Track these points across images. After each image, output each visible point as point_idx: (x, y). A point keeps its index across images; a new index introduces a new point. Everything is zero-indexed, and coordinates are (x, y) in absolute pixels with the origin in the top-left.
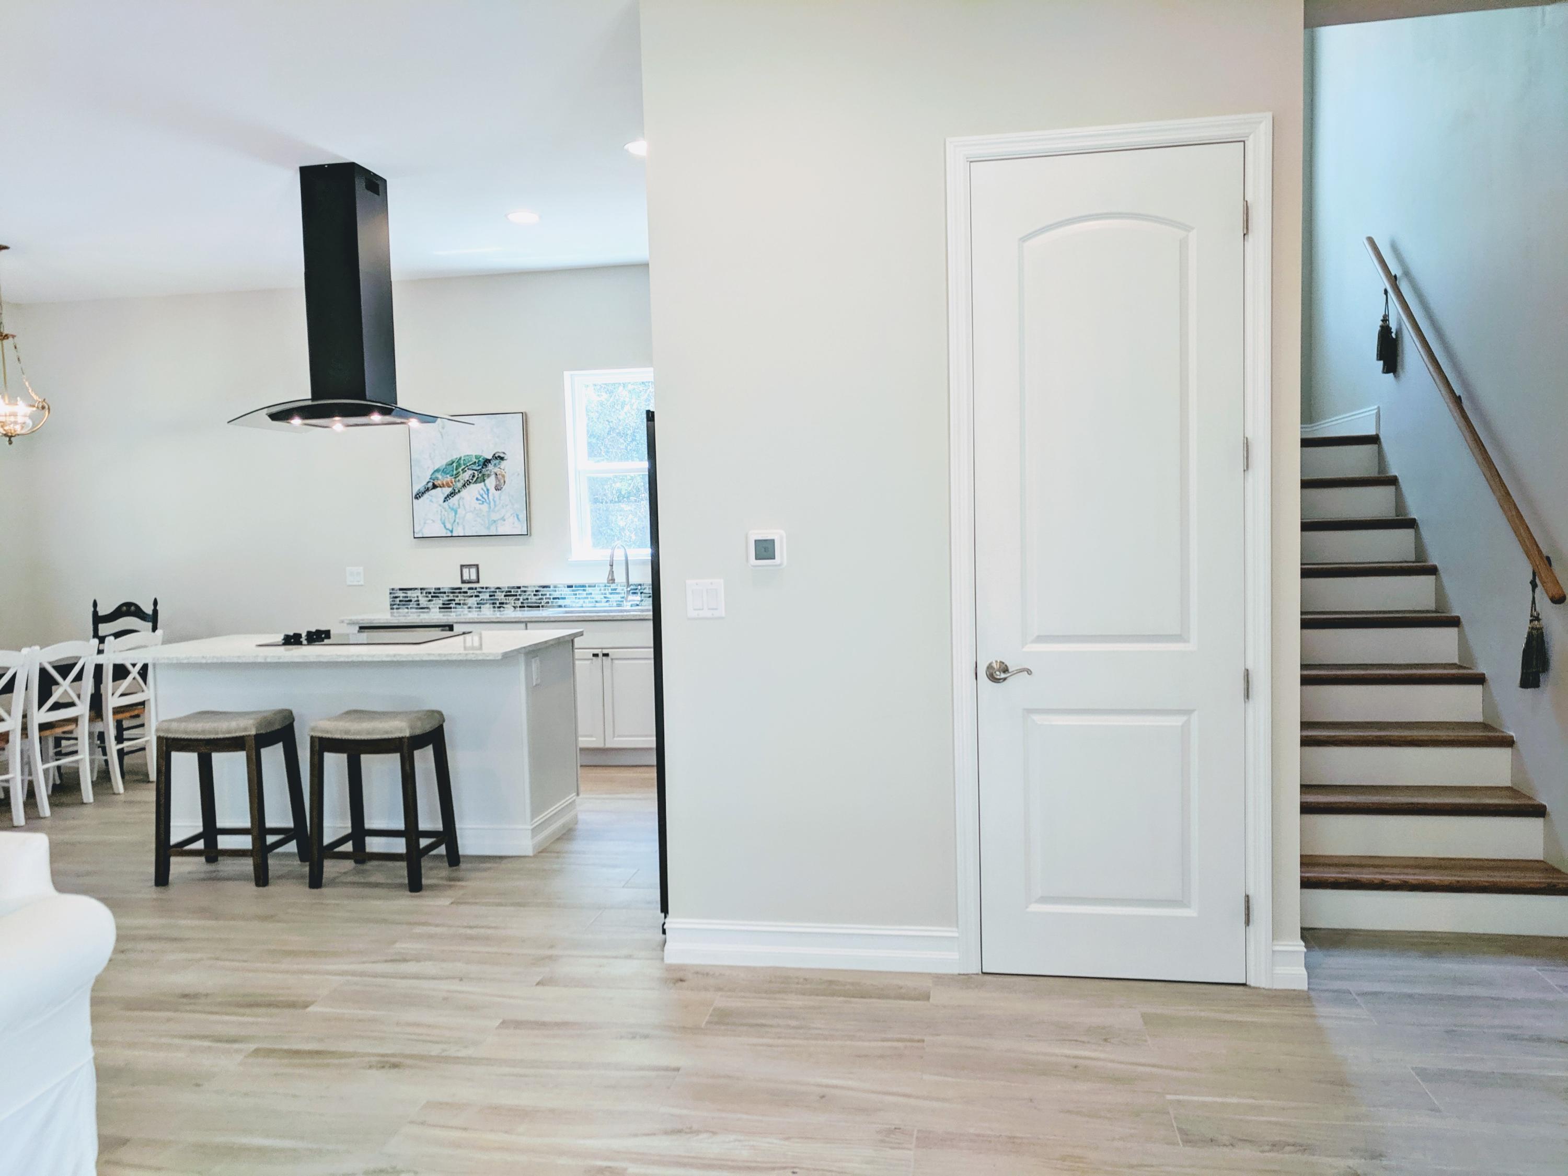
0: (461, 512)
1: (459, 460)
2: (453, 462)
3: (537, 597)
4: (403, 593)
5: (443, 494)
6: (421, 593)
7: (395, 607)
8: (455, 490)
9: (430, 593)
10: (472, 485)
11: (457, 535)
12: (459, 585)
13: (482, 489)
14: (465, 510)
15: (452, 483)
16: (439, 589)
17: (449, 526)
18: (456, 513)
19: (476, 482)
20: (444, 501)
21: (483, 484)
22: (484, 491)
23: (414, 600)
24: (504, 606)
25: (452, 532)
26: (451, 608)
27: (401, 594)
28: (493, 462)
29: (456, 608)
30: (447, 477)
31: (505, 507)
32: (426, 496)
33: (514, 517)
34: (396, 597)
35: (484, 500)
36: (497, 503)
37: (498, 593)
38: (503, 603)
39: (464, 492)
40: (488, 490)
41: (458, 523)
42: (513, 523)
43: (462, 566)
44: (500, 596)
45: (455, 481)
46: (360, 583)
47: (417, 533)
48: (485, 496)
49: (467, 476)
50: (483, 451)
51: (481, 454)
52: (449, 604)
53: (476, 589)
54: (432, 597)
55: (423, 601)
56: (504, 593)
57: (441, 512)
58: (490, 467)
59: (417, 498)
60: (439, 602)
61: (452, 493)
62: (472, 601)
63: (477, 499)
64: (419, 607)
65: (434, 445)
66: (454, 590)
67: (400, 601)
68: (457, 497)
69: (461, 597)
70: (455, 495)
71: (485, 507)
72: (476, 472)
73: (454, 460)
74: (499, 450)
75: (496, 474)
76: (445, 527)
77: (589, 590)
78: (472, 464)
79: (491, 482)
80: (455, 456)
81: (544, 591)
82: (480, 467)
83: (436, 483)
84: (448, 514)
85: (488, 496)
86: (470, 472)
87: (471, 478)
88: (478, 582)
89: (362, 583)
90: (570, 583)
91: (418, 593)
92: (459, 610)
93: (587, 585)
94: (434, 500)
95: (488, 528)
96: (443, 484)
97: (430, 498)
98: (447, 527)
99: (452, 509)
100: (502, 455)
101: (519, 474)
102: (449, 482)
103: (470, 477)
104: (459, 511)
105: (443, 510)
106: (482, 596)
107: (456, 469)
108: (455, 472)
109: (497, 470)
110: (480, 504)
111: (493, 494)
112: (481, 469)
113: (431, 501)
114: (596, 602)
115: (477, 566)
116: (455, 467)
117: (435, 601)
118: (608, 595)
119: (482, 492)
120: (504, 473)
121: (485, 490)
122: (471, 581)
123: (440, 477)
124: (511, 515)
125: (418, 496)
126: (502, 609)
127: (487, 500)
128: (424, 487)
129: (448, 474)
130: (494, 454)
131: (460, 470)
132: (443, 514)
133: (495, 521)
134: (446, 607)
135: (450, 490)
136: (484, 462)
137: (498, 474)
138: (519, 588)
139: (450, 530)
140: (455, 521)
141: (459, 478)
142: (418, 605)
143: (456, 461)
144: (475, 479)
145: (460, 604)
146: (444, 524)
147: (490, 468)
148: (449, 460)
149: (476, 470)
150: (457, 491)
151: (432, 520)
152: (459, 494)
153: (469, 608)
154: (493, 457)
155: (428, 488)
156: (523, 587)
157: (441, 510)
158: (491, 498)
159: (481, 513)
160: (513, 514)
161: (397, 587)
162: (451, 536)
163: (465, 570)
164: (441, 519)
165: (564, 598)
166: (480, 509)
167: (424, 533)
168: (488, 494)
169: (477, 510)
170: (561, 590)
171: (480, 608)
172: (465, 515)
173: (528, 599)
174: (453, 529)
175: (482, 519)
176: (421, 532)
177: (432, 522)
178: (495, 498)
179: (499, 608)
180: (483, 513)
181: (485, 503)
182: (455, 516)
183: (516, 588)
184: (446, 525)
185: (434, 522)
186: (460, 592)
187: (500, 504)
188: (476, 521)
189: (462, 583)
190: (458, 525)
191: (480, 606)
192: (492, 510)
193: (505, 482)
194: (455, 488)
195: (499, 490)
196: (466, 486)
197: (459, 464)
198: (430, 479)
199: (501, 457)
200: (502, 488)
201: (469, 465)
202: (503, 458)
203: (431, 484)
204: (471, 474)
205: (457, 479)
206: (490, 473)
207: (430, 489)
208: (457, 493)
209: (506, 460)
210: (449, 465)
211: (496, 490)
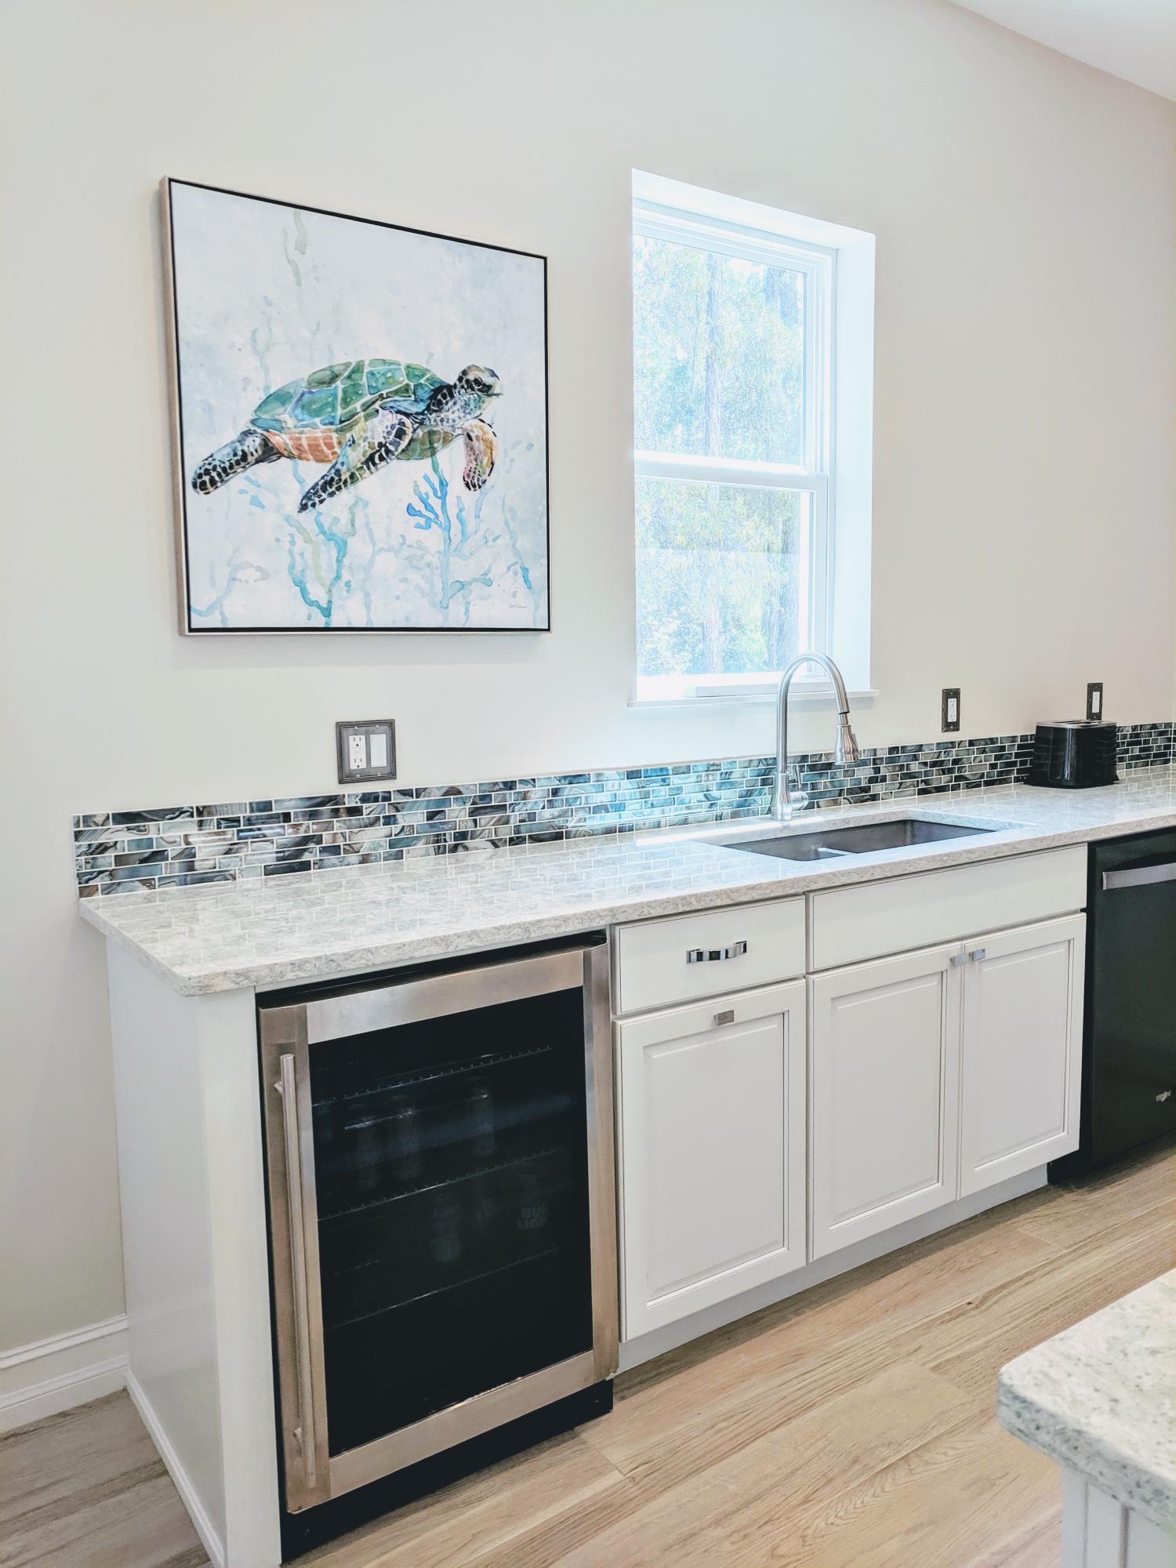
0: (358, 546)
1: (353, 372)
2: (335, 377)
3: (556, 811)
4: (129, 829)
5: (301, 482)
6: (201, 824)
7: (97, 882)
8: (338, 472)
9: (235, 822)
10: (394, 464)
11: (346, 625)
12: (332, 787)
13: (426, 477)
14: (374, 545)
15: (330, 446)
16: (267, 806)
17: (318, 593)
18: (342, 549)
19: (407, 453)
20: (304, 507)
21: (428, 462)
22: (432, 486)
23: (172, 851)
24: (467, 842)
25: (327, 612)
26: (306, 866)
27: (123, 837)
28: (462, 396)
29: (320, 864)
30: (314, 426)
31: (490, 543)
32: (238, 481)
33: (516, 574)
34: (103, 848)
35: (432, 516)
36: (471, 526)
37: (454, 806)
38: (463, 836)
39: (370, 484)
40: (443, 484)
41: (348, 584)
42: (514, 595)
43: (342, 728)
44: (458, 815)
45: (340, 443)
47: (200, 614)
48: (435, 503)
49: (380, 427)
50: (431, 355)
51: (424, 365)
52: (301, 853)
53: (387, 797)
54: (240, 834)
55: (208, 852)
56: (468, 806)
57: (293, 543)
58: (452, 412)
59: (203, 487)
60: (264, 850)
61: (330, 483)
62: (373, 838)
63: (410, 510)
64: (192, 873)
65: (269, 303)
66: (319, 806)
67: (119, 860)
68: (345, 496)
69: (339, 826)
70: (339, 489)
71: (433, 538)
72: (408, 422)
73: (336, 370)
74: (481, 359)
75: (470, 438)
76: (304, 593)
77: (675, 780)
78: (396, 392)
79: (453, 459)
80: (343, 356)
81: (569, 791)
82: (421, 407)
83: (274, 441)
84: (317, 553)
85: (444, 504)
86: (391, 419)
87: (392, 437)
88: (392, 775)
90: (634, 765)
91: (188, 826)
92: (335, 870)
93: (670, 768)
94: (267, 498)
95: (444, 607)
96: (299, 447)
97: (252, 490)
98: (313, 598)
99: (330, 537)
100: (487, 379)
101: (530, 446)
102: (321, 442)
103: (389, 433)
104: (353, 543)
105: (299, 539)
106: (404, 819)
107: (346, 402)
108: (340, 412)
109: (470, 423)
110: (418, 526)
111: (459, 498)
112: (422, 413)
113: (256, 502)
114: (689, 810)
115: (390, 724)
116: (340, 395)
117: (251, 848)
118: (715, 793)
119: (425, 488)
120: (490, 436)
121: (437, 485)
122: (373, 772)
123: (290, 422)
124: (509, 569)
125: (206, 478)
126: (461, 853)
127: (441, 518)
128: (229, 450)
129: (316, 413)
130: (464, 373)
131: (357, 406)
132: (296, 550)
133: (463, 585)
134: (290, 863)
135: (324, 468)
136: (437, 391)
137: (473, 435)
138: (510, 785)
139: (319, 607)
140: (338, 577)
141: (356, 432)
142: (191, 867)
143: (346, 374)
144: (404, 444)
145: (334, 850)
146: (300, 584)
147: (451, 416)
148: (319, 364)
149: (407, 415)
150: (345, 476)
151: (259, 569)
152: (351, 488)
153: (365, 859)
154: (460, 379)
155: (244, 456)
156: (522, 781)
157: (292, 536)
158: (452, 511)
159: (422, 557)
160: (513, 564)
161: (102, 808)
162: (323, 625)
163: (351, 738)
164: (292, 567)
165: (619, 807)
166: (418, 541)
167: (222, 614)
168: (443, 498)
169: (410, 546)
170: (613, 786)
171: (399, 856)
172: (372, 561)
173: (532, 817)
174: (330, 602)
175: (423, 577)
176: (211, 608)
177: (258, 575)
178: (464, 513)
179: (454, 849)
180: (428, 558)
181: (433, 524)
182: (339, 561)
183: (501, 786)
184: (308, 587)
185: (265, 575)
186: (336, 813)
187: (476, 532)
188: (404, 580)
189: (341, 782)
190: (348, 592)
191: (397, 848)
192: (453, 547)
193: (493, 464)
194: (338, 466)
195: (474, 486)
196: (374, 464)
197: (353, 385)
198: (253, 422)
199: (484, 385)
200: (484, 482)
201: (384, 392)
202: (490, 387)
203: (258, 441)
204: (393, 427)
205: (348, 435)
206: (449, 430)
207: (250, 459)
208: (345, 482)
209: (498, 395)
210: (321, 383)
211: (467, 485)
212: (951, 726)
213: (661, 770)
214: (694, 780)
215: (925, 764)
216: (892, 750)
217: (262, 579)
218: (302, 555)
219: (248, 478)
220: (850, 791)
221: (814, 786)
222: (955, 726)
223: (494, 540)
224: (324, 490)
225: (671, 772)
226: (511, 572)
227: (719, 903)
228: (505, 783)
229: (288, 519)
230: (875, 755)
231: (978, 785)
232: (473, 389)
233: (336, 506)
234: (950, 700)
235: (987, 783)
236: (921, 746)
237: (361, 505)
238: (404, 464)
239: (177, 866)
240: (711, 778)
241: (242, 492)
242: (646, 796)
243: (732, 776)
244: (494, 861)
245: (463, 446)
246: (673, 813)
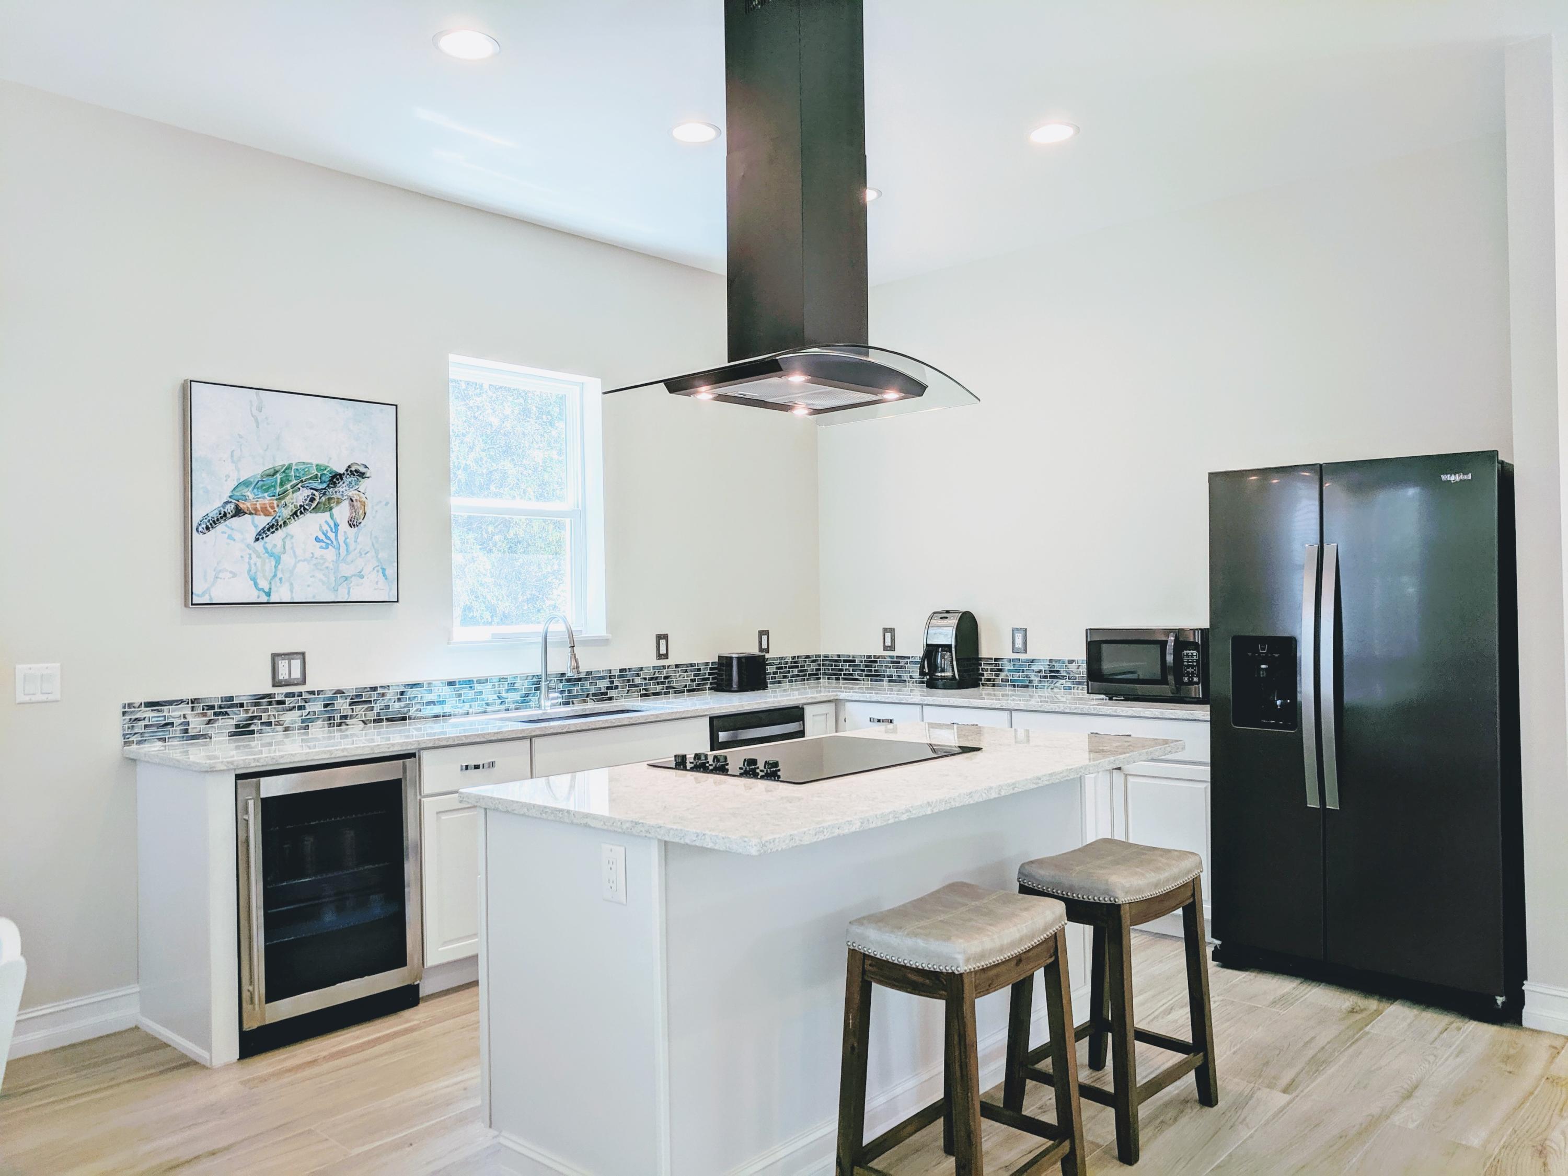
0: (286, 559)
1: (286, 469)
2: (276, 472)
3: (402, 704)
4: (152, 710)
5: (256, 527)
6: (193, 709)
7: (134, 738)
8: (277, 521)
9: (212, 707)
10: (308, 516)
11: (279, 601)
12: (269, 690)
13: (326, 522)
14: (295, 556)
15: (273, 508)
16: (230, 699)
17: (263, 584)
18: (278, 561)
19: (316, 510)
20: (257, 540)
21: (328, 514)
22: (330, 527)
23: (177, 722)
24: (348, 721)
25: (268, 594)
26: (252, 732)
27: (148, 713)
28: (347, 479)
29: (260, 732)
30: (264, 498)
31: (363, 555)
32: (221, 527)
33: (378, 571)
34: (138, 720)
35: (329, 542)
36: (351, 548)
37: (340, 701)
38: (345, 717)
39: (295, 527)
40: (336, 525)
41: (281, 579)
42: (377, 583)
43: (275, 657)
44: (342, 705)
45: (278, 506)
46: (51, 697)
47: (198, 596)
48: (332, 535)
49: (300, 497)
50: (330, 458)
51: (327, 464)
52: (249, 725)
53: (300, 695)
54: (215, 714)
55: (196, 724)
56: (348, 700)
57: (250, 558)
58: (342, 487)
59: (202, 531)
60: (229, 723)
61: (272, 526)
62: (292, 717)
63: (317, 539)
64: (187, 734)
65: (240, 436)
66: (258, 700)
67: (146, 727)
68: (280, 533)
69: (272, 711)
70: (277, 529)
71: (330, 554)
72: (317, 493)
73: (277, 469)
74: (358, 459)
76: (256, 584)
77: (478, 687)
78: (310, 479)
79: (342, 512)
81: (410, 693)
82: (325, 485)
83: (241, 506)
84: (264, 563)
85: (336, 536)
86: (307, 492)
87: (307, 502)
88: (303, 682)
89: (57, 696)
90: (452, 678)
91: (186, 709)
92: (269, 735)
93: (475, 680)
94: (237, 536)
95: (336, 590)
96: (256, 509)
97: (229, 531)
98: (260, 586)
99: (272, 555)
100: (362, 470)
101: (387, 504)
102: (268, 506)
103: (306, 500)
104: (284, 558)
105: (254, 556)
106: (310, 707)
107: (282, 484)
108: (278, 490)
109: (352, 493)
110: (321, 547)
111: (345, 532)
112: (325, 489)
113: (230, 537)
114: (487, 704)
115: (303, 654)
116: (279, 481)
117: (221, 722)
118: (504, 694)
119: (326, 527)
120: (364, 499)
121: (333, 526)
122: (292, 681)
123: (251, 496)
124: (374, 569)
125: (204, 526)
126: (344, 727)
127: (335, 543)
128: (216, 511)
129: (266, 491)
130: (349, 467)
131: (288, 486)
132: (252, 562)
133: (346, 579)
134: (243, 731)
135: (269, 519)
136: (333, 477)
137: (353, 499)
138: (374, 689)
139: (264, 592)
140: (275, 576)
141: (287, 500)
142: (186, 731)
143: (282, 471)
144: (314, 505)
145: (270, 724)
146: (254, 580)
147: (341, 490)
148: (268, 466)
149: (316, 490)
150: (281, 523)
151: (231, 572)
152: (284, 529)
153: (287, 729)
154: (347, 470)
155: (225, 514)
156: (382, 687)
157: (250, 555)
158: (341, 538)
159: (324, 563)
160: (377, 566)
161: (137, 700)
162: (265, 601)
163: (280, 662)
164: (249, 571)
165: (442, 703)
166: (322, 556)
167: (210, 596)
168: (336, 532)
169: (316, 558)
170: (438, 690)
171: (307, 728)
172: (295, 567)
173: (387, 707)
174: (270, 589)
175: (324, 575)
176: (204, 593)
177: (231, 575)
178: (348, 540)
179: (340, 725)
180: (327, 564)
181: (330, 546)
182: (276, 567)
183: (369, 689)
184: (258, 581)
185: (234, 575)
186: (270, 703)
187: (355, 550)
188: (313, 576)
189: (274, 686)
190: (281, 583)
191: (306, 725)
192: (341, 558)
193: (365, 514)
194: (277, 518)
195: (354, 526)
196: (297, 516)
197: (286, 476)
198: (230, 497)
199: (361, 473)
200: (360, 523)
201: (304, 479)
202: (364, 474)
203: (233, 506)
204: (308, 496)
205: (283, 502)
206: (340, 497)
207: (228, 516)
208: (281, 526)
209: (368, 477)
210: (268, 475)
211: (350, 525)
212: (660, 656)
213: (469, 681)
214: (491, 687)
215: (645, 679)
216: (621, 671)
217: (233, 577)
218: (255, 564)
219: (226, 525)
220: (594, 695)
221: (570, 692)
222: (666, 656)
223: (366, 554)
224: (268, 530)
225: (475, 682)
226: (375, 571)
227: (478, 740)
228: (371, 688)
229: (248, 546)
230: (610, 673)
231: (683, 692)
232: (354, 475)
233: (275, 539)
234: (661, 641)
235: (689, 691)
236: (642, 668)
237: (289, 537)
238: (313, 515)
239: (178, 732)
240: (501, 686)
241: (223, 532)
242: (460, 695)
243: (516, 685)
244: (364, 732)
245: (348, 505)
246: (476, 707)
